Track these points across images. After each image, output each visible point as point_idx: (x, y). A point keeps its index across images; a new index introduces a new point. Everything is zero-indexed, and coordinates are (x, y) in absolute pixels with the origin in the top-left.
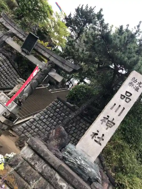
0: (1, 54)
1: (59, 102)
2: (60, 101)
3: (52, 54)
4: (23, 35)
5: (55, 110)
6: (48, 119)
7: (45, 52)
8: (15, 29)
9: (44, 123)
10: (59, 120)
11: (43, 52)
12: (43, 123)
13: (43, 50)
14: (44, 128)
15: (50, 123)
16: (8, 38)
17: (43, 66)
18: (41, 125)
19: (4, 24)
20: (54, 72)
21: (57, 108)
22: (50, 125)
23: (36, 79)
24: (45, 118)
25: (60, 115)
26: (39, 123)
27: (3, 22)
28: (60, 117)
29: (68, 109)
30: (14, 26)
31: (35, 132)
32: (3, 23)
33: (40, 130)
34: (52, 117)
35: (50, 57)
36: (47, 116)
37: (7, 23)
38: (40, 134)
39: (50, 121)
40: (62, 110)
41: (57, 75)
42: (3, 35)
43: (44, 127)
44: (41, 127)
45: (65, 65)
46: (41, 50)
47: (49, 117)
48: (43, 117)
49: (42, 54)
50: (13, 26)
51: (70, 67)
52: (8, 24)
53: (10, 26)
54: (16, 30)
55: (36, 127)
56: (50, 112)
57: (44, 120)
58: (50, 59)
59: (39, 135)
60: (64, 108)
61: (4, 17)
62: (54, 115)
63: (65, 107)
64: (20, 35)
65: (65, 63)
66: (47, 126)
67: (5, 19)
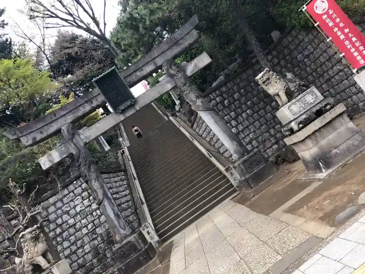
0: (75, 182)
1: (212, 97)
2: (211, 95)
3: (151, 56)
4: (86, 102)
5: (225, 107)
6: (239, 122)
7: (140, 70)
8: (62, 116)
9: (244, 128)
10: (246, 103)
11: (138, 73)
12: (245, 131)
13: (135, 71)
14: (254, 132)
15: (247, 120)
16: (79, 135)
17: (168, 82)
18: (248, 135)
19: (39, 137)
20: (187, 66)
21: (222, 102)
22: (251, 120)
23: (197, 97)
24: (236, 127)
25: (237, 101)
26: (244, 138)
27: (35, 138)
28: (240, 102)
29: (229, 85)
30: (55, 116)
31: (259, 146)
32: (38, 139)
33: (256, 139)
34: (238, 115)
35: (155, 64)
36: (234, 123)
37: (40, 130)
38: (263, 139)
39: (243, 118)
40: (228, 95)
41: (195, 61)
42: (73, 142)
43: (252, 130)
44: (251, 136)
45: (181, 41)
46: (134, 76)
47: (235, 119)
48: (234, 128)
49: (142, 75)
50: (54, 118)
51: (188, 33)
52: (46, 127)
53: (53, 124)
54: (67, 115)
55: (250, 142)
56: (226, 115)
57: (241, 128)
58: (159, 64)
59: (265, 141)
60: (225, 92)
61: (21, 133)
62: (235, 111)
63: (224, 89)
64: (81, 108)
65: (178, 40)
66: (252, 126)
67: (29, 132)
